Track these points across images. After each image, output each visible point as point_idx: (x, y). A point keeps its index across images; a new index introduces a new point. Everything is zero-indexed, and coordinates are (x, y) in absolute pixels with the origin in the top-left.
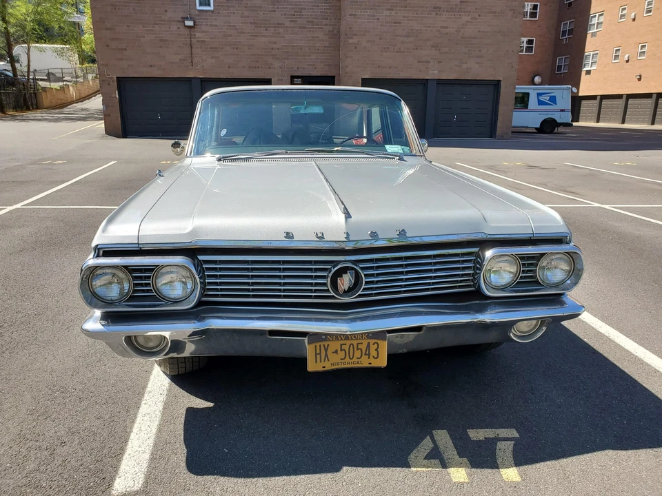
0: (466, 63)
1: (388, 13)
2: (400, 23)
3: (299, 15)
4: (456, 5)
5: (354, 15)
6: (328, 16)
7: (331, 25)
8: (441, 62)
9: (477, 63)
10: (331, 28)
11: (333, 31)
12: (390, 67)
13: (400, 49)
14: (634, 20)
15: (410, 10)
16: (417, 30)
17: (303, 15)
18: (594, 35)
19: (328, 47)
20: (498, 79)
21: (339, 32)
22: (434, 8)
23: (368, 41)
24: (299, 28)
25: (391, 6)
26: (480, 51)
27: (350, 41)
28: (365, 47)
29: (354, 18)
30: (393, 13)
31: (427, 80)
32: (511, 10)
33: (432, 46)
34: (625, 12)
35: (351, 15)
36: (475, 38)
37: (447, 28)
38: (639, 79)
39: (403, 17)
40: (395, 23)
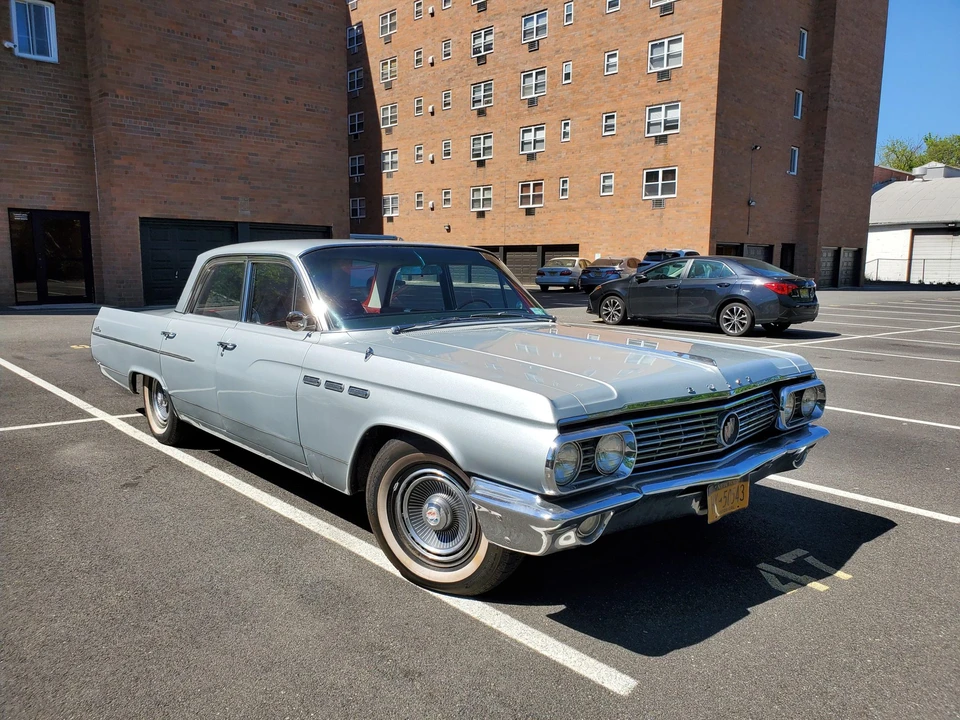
0: (286, 203)
1: (172, 128)
2: (191, 143)
3: (18, 114)
4: (266, 127)
5: (120, 125)
6: (70, 120)
7: (74, 135)
8: (253, 200)
9: (300, 203)
10: (76, 140)
11: (80, 145)
12: (182, 204)
13: (194, 178)
14: (432, 162)
15: (204, 127)
16: (217, 155)
17: (24, 115)
18: (390, 175)
19: (73, 167)
20: (328, 224)
21: (91, 146)
22: (238, 128)
23: (145, 165)
24: (19, 133)
25: (175, 119)
26: (302, 188)
27: (117, 162)
28: (141, 173)
29: (120, 130)
30: (181, 129)
31: (236, 223)
32: (334, 141)
33: (240, 178)
34: (421, 152)
35: (114, 124)
36: (295, 171)
37: (256, 155)
38: (449, 230)
39: (196, 135)
40: (183, 142)
